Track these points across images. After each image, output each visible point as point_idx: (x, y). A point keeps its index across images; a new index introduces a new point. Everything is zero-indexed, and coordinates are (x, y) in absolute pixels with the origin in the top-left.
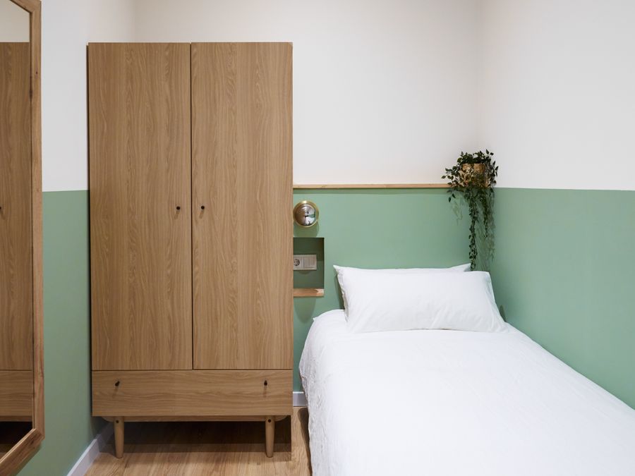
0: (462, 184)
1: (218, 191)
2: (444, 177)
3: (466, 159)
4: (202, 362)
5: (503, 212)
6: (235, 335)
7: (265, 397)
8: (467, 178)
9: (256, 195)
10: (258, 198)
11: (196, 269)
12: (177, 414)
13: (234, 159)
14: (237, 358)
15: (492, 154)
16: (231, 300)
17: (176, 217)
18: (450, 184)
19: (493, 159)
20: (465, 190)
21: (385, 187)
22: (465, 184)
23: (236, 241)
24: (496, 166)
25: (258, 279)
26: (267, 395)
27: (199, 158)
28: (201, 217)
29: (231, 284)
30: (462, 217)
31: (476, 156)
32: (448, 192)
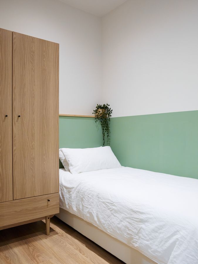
0: (99, 116)
1: (26, 109)
2: (93, 113)
3: (99, 107)
4: (18, 196)
5: (113, 127)
6: (34, 179)
7: (47, 207)
8: (101, 114)
9: (43, 112)
10: (44, 114)
11: (14, 148)
12: (5, 225)
13: (33, 94)
14: (35, 191)
15: (109, 105)
16: (32, 163)
17: (4, 121)
18: (95, 116)
19: (109, 107)
20: (100, 119)
21: (74, 116)
22: (100, 116)
23: (34, 134)
24: (111, 110)
25: (44, 152)
26: (49, 206)
27: (17, 91)
28: (17, 121)
29: (32, 155)
30: (99, 129)
31: (103, 106)
32: (95, 119)
